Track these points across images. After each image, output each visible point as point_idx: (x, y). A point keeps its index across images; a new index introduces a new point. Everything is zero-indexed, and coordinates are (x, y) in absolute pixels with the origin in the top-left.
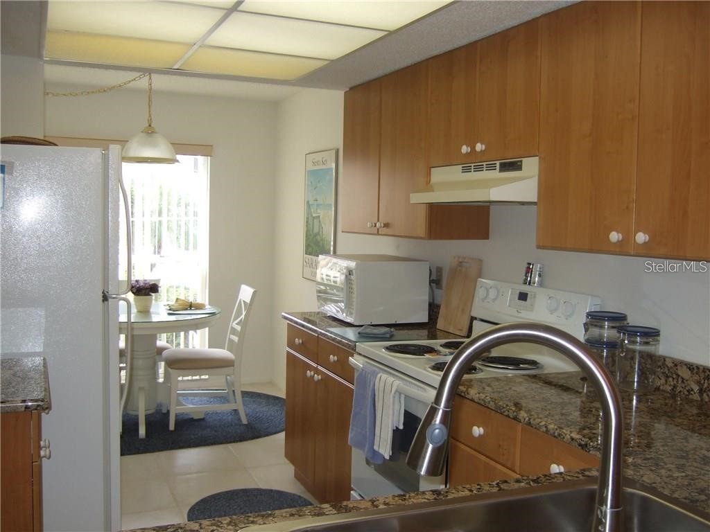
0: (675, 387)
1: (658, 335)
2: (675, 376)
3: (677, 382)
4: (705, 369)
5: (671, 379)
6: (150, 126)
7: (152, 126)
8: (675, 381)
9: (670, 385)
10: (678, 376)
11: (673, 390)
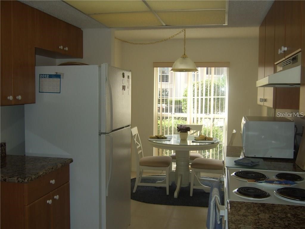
6: (184, 54)
7: (186, 54)
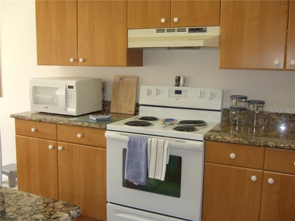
0: (269, 122)
1: (264, 103)
2: (269, 118)
3: (270, 120)
4: (294, 115)
5: (267, 120)
8: (269, 121)
9: (267, 122)
10: (271, 118)
11: (268, 124)
